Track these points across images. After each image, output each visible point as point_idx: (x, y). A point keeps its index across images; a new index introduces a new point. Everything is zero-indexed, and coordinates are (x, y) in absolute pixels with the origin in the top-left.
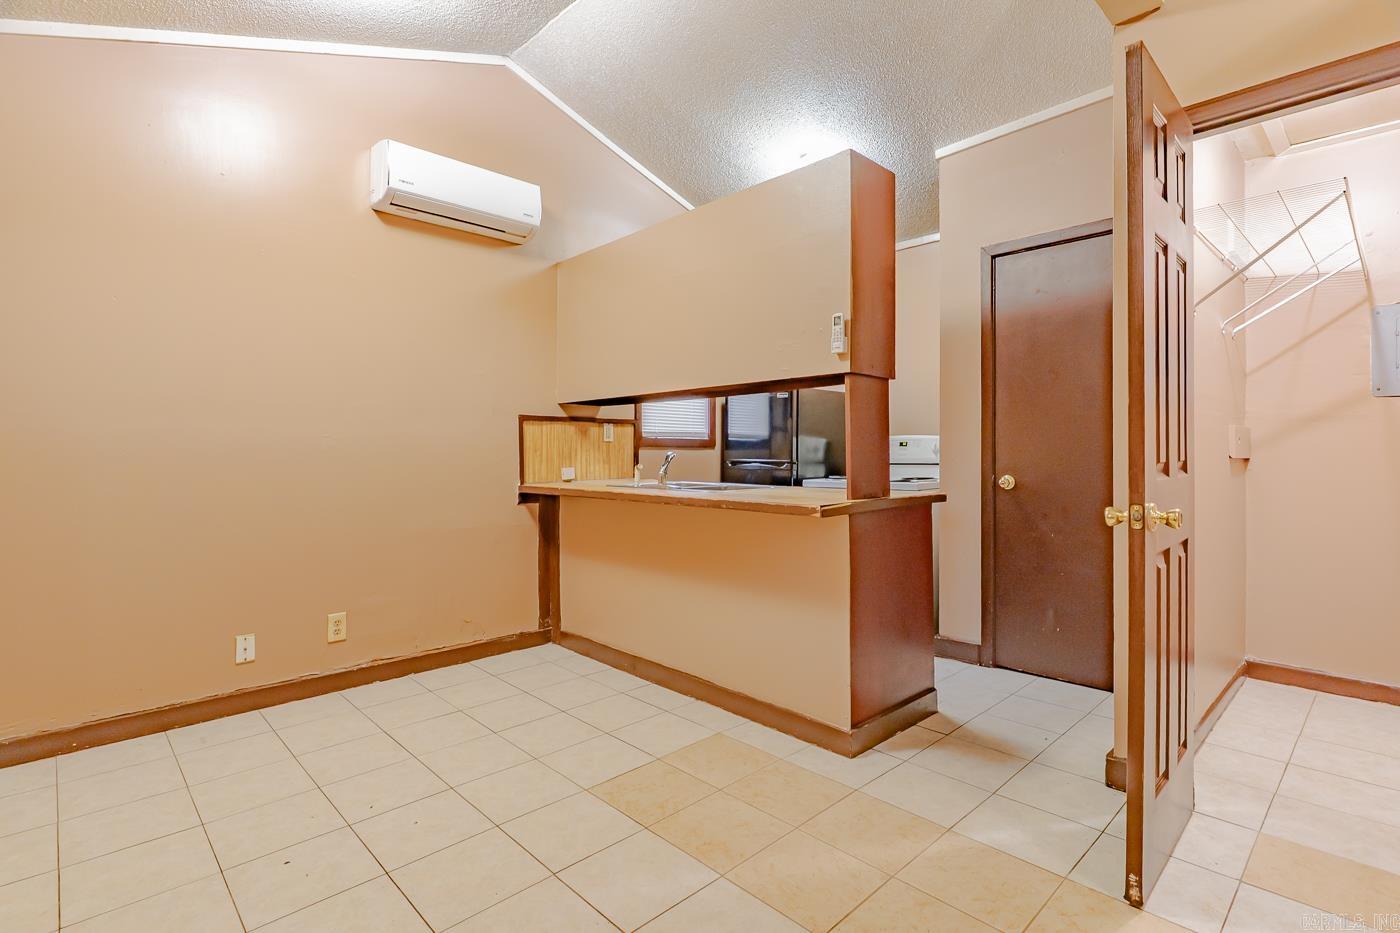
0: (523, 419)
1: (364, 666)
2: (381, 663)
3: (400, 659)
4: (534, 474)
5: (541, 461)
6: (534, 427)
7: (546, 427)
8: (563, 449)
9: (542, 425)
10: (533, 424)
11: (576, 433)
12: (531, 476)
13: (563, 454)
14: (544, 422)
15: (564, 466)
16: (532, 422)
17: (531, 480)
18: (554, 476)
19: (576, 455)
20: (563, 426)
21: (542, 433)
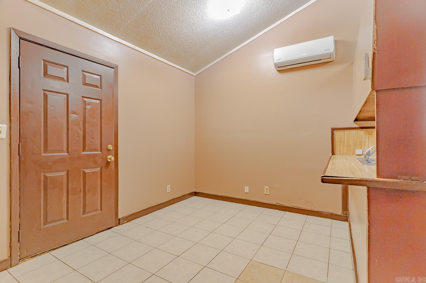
0: (333, 130)
1: (274, 204)
2: (278, 204)
3: (284, 205)
4: (340, 151)
5: (344, 146)
6: (340, 132)
7: (347, 132)
8: (356, 141)
9: (345, 131)
10: (339, 131)
11: (365, 134)
12: (338, 152)
13: (356, 144)
14: (346, 130)
15: (357, 148)
16: (339, 130)
17: (338, 154)
18: (351, 153)
19: (365, 144)
20: (357, 131)
21: (344, 135)
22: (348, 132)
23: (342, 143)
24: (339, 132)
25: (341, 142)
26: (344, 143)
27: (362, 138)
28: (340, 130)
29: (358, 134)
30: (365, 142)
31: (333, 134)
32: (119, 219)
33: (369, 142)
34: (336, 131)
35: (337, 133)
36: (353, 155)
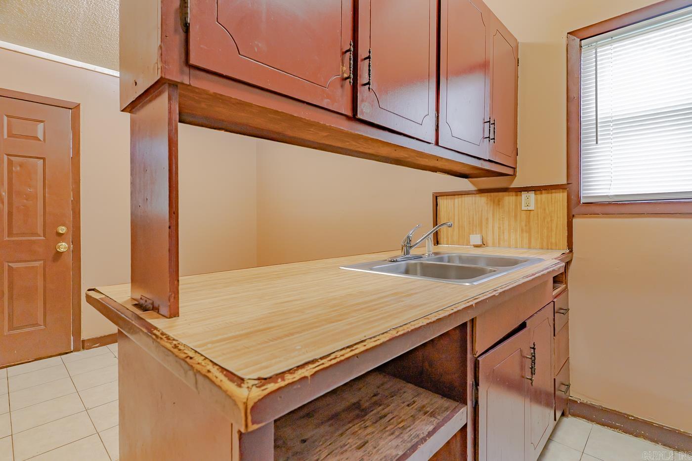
0: (436, 196)
4: (447, 237)
7: (458, 200)
8: (473, 218)
9: (455, 199)
11: (487, 203)
12: (445, 239)
13: (473, 223)
14: (456, 196)
15: (473, 233)
16: (445, 197)
17: (445, 242)
18: (465, 241)
19: (487, 223)
20: (473, 198)
21: (454, 204)
22: (460, 199)
24: (445, 201)
27: (482, 211)
28: (448, 197)
29: (475, 203)
30: (487, 219)
31: (436, 205)
32: (83, 341)
33: (493, 220)
34: (442, 199)
35: (442, 202)
36: (467, 245)
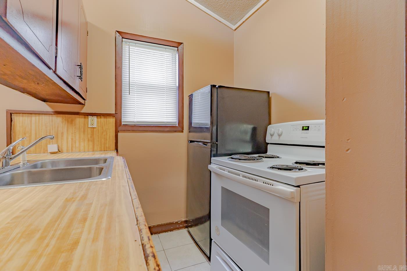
0: (11, 113)
6: (24, 118)
7: (34, 118)
8: (50, 132)
9: (32, 117)
10: (23, 116)
11: (63, 122)
14: (33, 115)
15: (51, 143)
16: (21, 115)
18: (42, 150)
19: (62, 136)
20: (51, 117)
22: (37, 117)
23: (27, 135)
24: (21, 118)
25: (25, 134)
26: (30, 136)
27: (58, 127)
29: (52, 121)
30: (62, 133)
31: (11, 120)
33: (67, 134)
34: (17, 116)
35: (15, 118)
36: (44, 153)
